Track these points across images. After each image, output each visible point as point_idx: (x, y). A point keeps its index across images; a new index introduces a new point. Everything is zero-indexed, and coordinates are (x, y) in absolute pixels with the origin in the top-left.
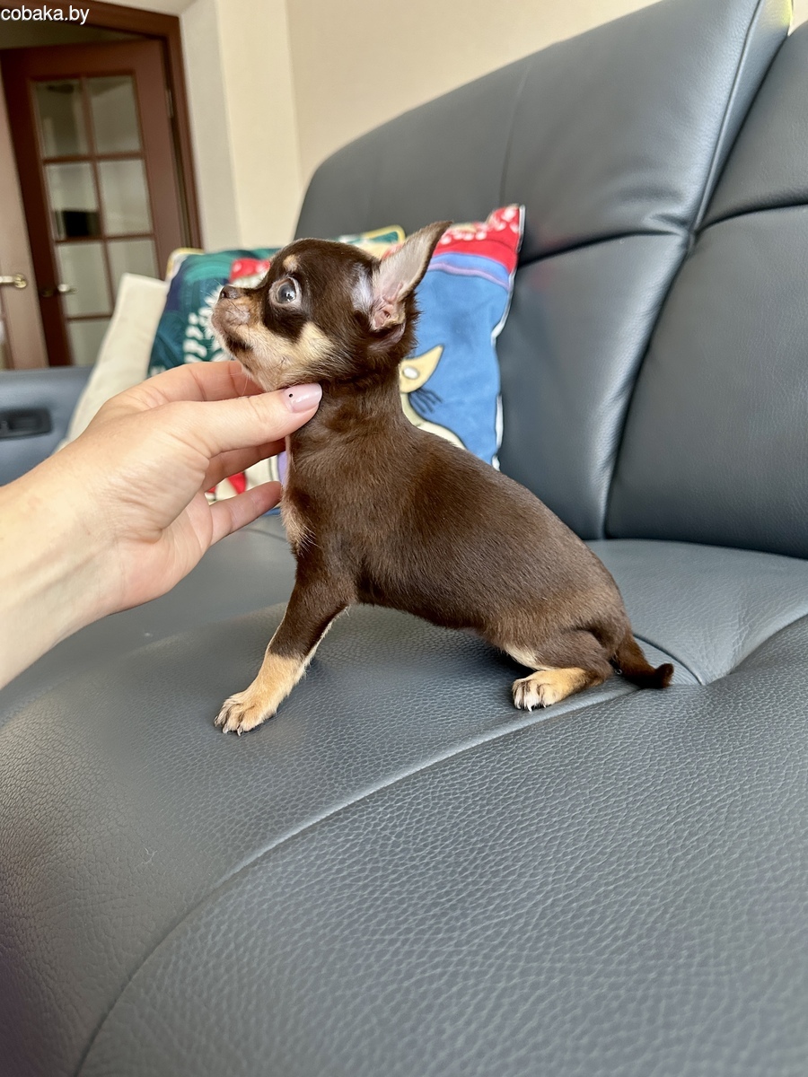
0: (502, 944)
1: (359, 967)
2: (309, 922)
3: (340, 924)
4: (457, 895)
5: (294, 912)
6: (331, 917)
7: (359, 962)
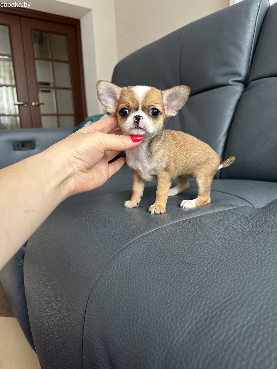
0: (212, 252)
1: (173, 258)
2: (156, 250)
3: (165, 250)
4: (197, 243)
5: (151, 249)
6: (162, 249)
7: (173, 257)
